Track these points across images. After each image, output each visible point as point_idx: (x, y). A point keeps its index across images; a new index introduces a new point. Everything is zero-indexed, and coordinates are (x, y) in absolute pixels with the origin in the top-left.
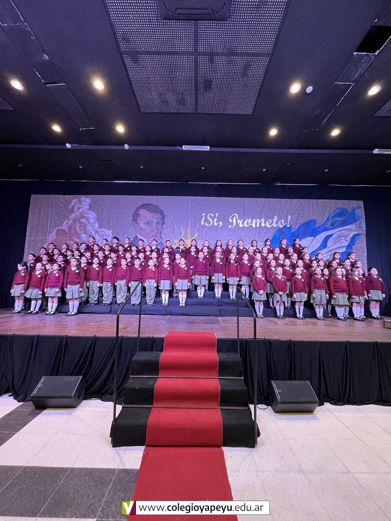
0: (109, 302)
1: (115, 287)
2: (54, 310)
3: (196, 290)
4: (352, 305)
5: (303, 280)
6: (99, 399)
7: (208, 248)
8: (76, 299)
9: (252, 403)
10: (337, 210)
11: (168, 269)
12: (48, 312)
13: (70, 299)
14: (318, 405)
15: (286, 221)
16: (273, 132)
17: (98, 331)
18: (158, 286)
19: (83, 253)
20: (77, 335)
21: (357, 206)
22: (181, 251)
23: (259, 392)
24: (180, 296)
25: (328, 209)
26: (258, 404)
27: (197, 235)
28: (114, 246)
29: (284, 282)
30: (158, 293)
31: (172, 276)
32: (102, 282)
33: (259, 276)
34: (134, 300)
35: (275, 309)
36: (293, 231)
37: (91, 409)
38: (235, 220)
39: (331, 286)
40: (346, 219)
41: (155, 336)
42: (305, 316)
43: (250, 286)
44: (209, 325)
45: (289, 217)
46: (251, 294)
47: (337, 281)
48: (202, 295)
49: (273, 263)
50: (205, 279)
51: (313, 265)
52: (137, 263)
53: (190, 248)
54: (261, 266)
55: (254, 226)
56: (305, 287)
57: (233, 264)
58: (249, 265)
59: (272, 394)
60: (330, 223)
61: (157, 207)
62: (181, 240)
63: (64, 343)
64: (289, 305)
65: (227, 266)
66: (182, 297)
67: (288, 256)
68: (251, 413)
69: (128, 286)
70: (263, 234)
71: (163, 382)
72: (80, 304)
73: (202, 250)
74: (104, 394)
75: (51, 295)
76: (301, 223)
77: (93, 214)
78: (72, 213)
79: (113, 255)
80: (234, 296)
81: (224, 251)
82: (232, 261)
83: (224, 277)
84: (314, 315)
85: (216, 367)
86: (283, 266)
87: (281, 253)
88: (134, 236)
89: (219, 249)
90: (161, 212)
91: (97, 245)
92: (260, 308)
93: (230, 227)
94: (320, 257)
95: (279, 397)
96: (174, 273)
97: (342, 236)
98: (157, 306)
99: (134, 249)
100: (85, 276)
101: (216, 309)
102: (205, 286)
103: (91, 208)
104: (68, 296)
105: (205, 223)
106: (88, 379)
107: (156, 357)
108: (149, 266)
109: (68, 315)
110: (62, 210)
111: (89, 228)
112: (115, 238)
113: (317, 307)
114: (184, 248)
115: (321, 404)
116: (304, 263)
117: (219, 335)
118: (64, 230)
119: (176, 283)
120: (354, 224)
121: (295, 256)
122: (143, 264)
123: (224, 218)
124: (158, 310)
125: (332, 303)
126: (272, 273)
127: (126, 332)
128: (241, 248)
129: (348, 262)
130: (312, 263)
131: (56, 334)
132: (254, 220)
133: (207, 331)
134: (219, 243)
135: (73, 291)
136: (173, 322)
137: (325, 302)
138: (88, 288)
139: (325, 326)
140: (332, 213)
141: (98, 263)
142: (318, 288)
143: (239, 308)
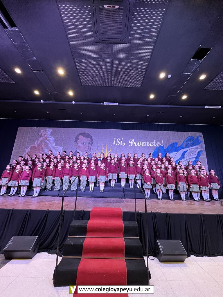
0: (58, 189)
1: (62, 180)
2: (24, 194)
3: (110, 182)
4: (202, 192)
5: (172, 177)
6: (47, 252)
7: (117, 157)
8: (39, 187)
9: (145, 255)
10: (188, 137)
11: (94, 169)
12: (21, 195)
13: (35, 187)
14: (187, 256)
15: (161, 142)
16: (152, 96)
17: (50, 207)
18: (88, 180)
19: (44, 160)
20: (37, 209)
21: (199, 135)
22: (101, 159)
23: (149, 248)
24: (101, 186)
25: (184, 137)
26: (149, 256)
27: (111, 150)
28: (63, 156)
29: (162, 178)
30: (88, 184)
31: (96, 173)
32: (54, 177)
33: (147, 174)
34: (73, 188)
35: (157, 194)
36: (165, 149)
37: (41, 260)
38: (132, 142)
39: (189, 180)
40: (194, 142)
41: (85, 210)
42: (175, 198)
43: (142, 180)
44: (117, 204)
45: (162, 141)
46: (142, 185)
47: (192, 177)
48: (114, 185)
49: (154, 167)
50: (115, 176)
51: (178, 168)
52: (76, 165)
53: (107, 157)
54: (147, 168)
55: (143, 145)
56: (173, 181)
57: (132, 167)
58: (141, 167)
59: (157, 250)
60: (185, 144)
61: (89, 134)
62: (102, 153)
63: (29, 214)
64: (165, 192)
65: (128, 168)
66: (102, 186)
67: (163, 163)
68: (145, 262)
69: (70, 179)
70: (148, 150)
71: (90, 241)
72: (41, 190)
73: (114, 159)
74: (51, 249)
75: (23, 185)
76: (169, 144)
77: (53, 138)
78: (40, 137)
79: (62, 161)
80: (132, 186)
81: (126, 160)
82: (131, 165)
83: (126, 175)
84: (180, 198)
85: (122, 230)
86: (160, 168)
87: (159, 161)
88: (75, 151)
89: (123, 158)
90: (91, 137)
91: (53, 155)
92: (148, 193)
93: (129, 146)
94: (181, 163)
95: (162, 251)
96: (98, 172)
97: (192, 152)
98: (87, 192)
99: (75, 157)
100: (45, 173)
101: (122, 194)
102: (115, 180)
103: (52, 134)
104: (34, 185)
105: (115, 144)
106: (41, 239)
107: (85, 223)
108: (83, 168)
109: (32, 197)
110: (35, 135)
111: (50, 145)
112: (64, 151)
113: (182, 192)
114: (104, 157)
115: (189, 256)
116: (172, 167)
117: (124, 210)
118: (35, 147)
119: (99, 178)
120: (199, 145)
121: (167, 163)
122: (79, 166)
123: (126, 141)
124: (87, 194)
125: (190, 190)
126: (154, 172)
127: (67, 208)
128: (136, 158)
129: (197, 167)
130: (176, 167)
131: (24, 208)
132: (143, 142)
133: (116, 207)
134: (123, 155)
135: (37, 182)
136: (96, 202)
137: (186, 190)
138: (46, 181)
139: (187, 204)
140: (186, 139)
141: (53, 166)
142: (182, 181)
143: (136, 193)
